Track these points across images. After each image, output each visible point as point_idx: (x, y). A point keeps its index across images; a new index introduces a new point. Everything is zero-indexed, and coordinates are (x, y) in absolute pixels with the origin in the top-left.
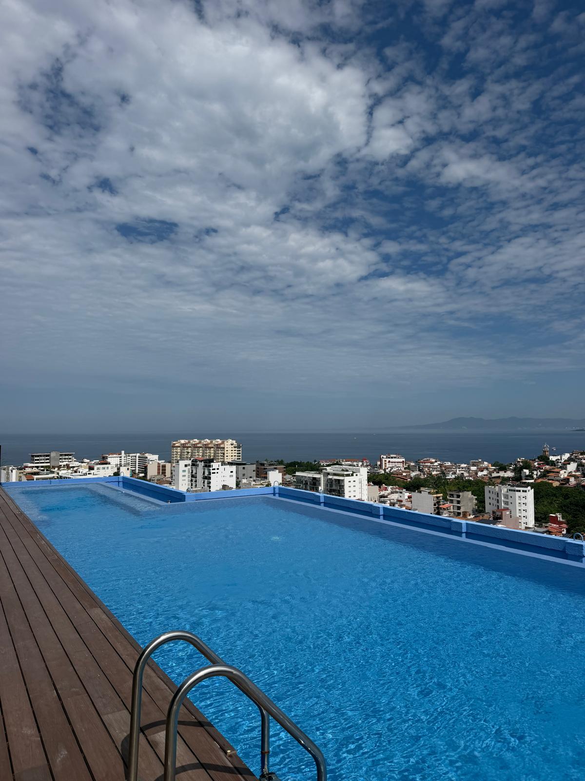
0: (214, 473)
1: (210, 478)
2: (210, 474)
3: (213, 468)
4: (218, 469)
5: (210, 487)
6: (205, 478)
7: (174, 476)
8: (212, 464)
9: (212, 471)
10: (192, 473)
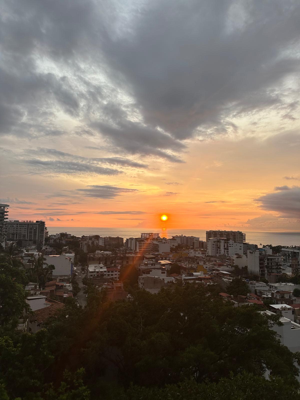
0: (231, 246)
1: (228, 249)
2: (228, 247)
3: (230, 244)
4: (232, 244)
5: (228, 254)
6: (225, 249)
7: (208, 247)
8: (229, 241)
9: (229, 245)
10: (218, 246)
